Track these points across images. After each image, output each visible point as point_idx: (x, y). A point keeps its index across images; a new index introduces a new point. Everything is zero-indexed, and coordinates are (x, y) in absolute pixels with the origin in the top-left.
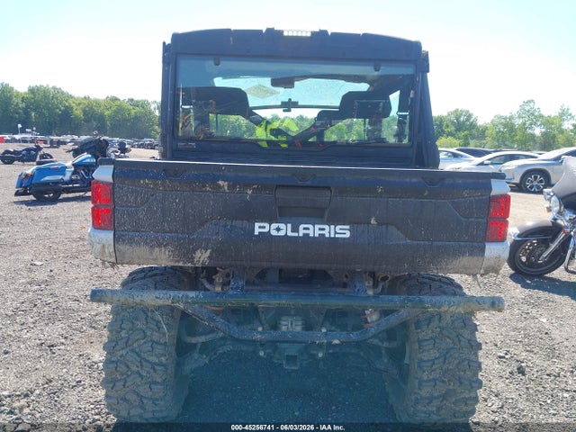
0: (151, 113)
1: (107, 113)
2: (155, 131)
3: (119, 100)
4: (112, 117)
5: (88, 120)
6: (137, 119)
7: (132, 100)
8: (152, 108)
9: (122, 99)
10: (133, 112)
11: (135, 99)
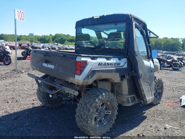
0: (179, 42)
1: (163, 43)
2: (180, 49)
3: (167, 38)
4: (164, 44)
5: (156, 46)
6: (174, 45)
7: (172, 38)
8: (180, 41)
9: (169, 38)
10: (172, 43)
11: (174, 38)
